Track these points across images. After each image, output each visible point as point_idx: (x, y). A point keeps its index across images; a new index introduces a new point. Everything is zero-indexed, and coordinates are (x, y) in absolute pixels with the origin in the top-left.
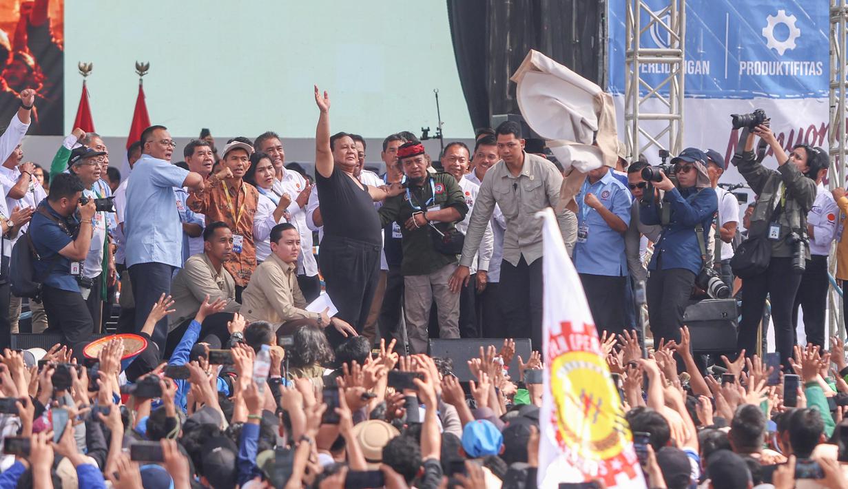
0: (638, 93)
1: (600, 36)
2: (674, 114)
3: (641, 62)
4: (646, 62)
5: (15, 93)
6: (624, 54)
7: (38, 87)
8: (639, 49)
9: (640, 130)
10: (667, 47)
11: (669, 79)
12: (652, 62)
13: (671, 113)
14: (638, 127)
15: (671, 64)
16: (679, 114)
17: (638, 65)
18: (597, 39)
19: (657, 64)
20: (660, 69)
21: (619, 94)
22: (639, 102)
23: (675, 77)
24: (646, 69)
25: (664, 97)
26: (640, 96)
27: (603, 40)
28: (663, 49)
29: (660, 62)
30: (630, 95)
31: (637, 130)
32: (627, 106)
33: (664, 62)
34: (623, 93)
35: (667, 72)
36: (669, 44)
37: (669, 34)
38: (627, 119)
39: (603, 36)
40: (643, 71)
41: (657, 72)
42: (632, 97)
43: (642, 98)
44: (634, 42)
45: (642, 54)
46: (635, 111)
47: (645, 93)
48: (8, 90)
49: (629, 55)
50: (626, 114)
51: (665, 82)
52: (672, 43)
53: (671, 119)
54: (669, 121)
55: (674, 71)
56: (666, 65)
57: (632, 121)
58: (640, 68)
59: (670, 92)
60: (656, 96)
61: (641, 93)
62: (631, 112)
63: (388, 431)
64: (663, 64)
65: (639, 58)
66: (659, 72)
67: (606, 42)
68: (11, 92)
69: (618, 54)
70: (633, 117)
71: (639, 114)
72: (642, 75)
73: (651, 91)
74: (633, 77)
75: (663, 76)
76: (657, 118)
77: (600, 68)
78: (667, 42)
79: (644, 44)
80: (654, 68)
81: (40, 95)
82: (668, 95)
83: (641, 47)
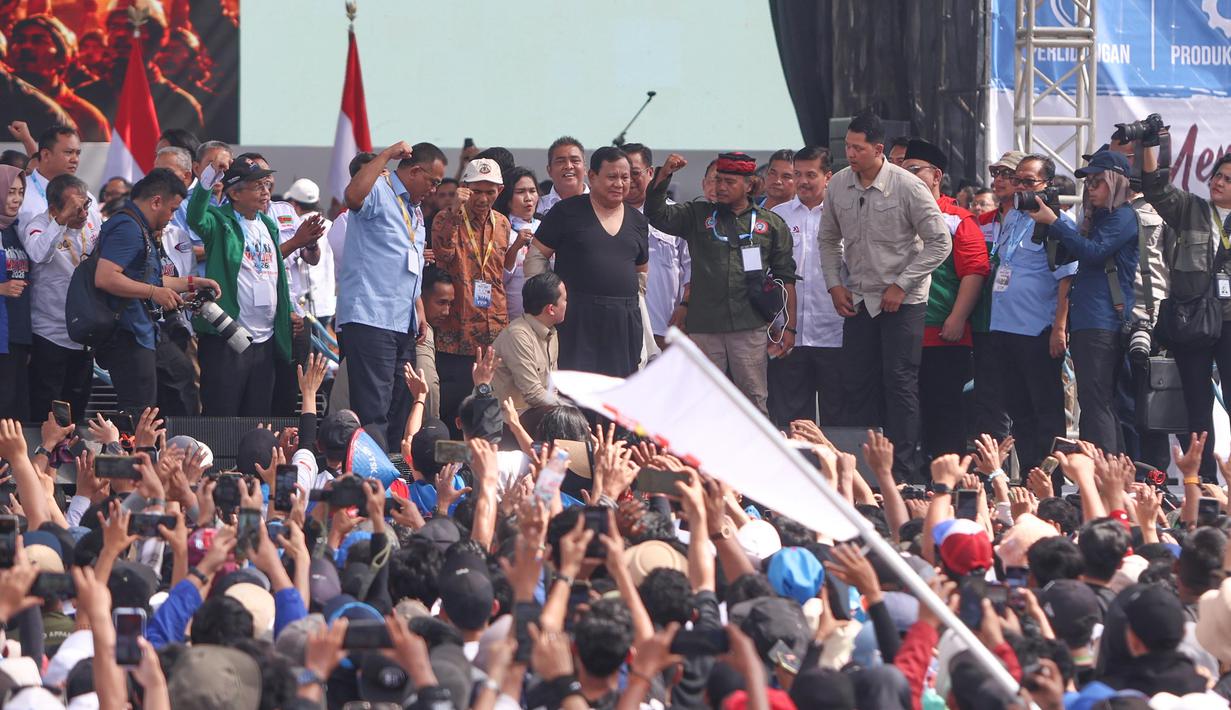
0: (1032, 88)
1: (981, 9)
2: (1083, 118)
3: (1037, 45)
4: (1045, 46)
6: (1014, 33)
7: (204, 76)
8: (1034, 28)
9: (1034, 140)
10: (1073, 24)
11: (1075, 69)
12: (1052, 46)
13: (1078, 115)
14: (1033, 135)
15: (1079, 48)
16: (1089, 117)
17: (1033, 50)
18: (977, 13)
19: (1059, 49)
20: (1063, 55)
21: (1006, 89)
22: (1033, 101)
23: (1084, 67)
24: (1044, 55)
25: (1068, 94)
26: (1036, 92)
27: (985, 16)
28: (1068, 28)
29: (1063, 46)
30: (1021, 93)
31: (1031, 140)
32: (1017, 107)
33: (1070, 46)
34: (1012, 88)
35: (1073, 60)
37: (1076, 7)
38: (1018, 123)
39: (985, 9)
40: (1040, 58)
41: (1060, 59)
42: (1024, 95)
43: (1037, 95)
44: (1028, 18)
45: (1038, 35)
46: (1028, 113)
47: (1042, 89)
49: (1020, 35)
50: (1015, 118)
51: (1071, 73)
52: (1081, 19)
53: (1079, 125)
54: (1075, 127)
55: (1082, 58)
56: (1072, 49)
57: (1023, 127)
58: (1036, 55)
59: (1078, 88)
60: (1057, 93)
61: (1037, 89)
62: (1022, 114)
64: (1067, 49)
65: (1034, 40)
66: (1063, 59)
67: (988, 17)
68: (166, 85)
69: (1003, 35)
70: (1025, 122)
71: (1033, 118)
72: (1038, 64)
73: (1049, 84)
74: (1026, 66)
75: (1068, 66)
76: (1058, 123)
77: (980, 53)
78: (1073, 18)
79: (1042, 22)
80: (1055, 55)
81: (206, 88)
82: (1074, 91)
83: (1037, 25)
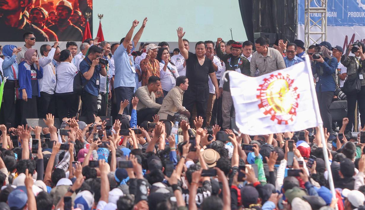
0: (309, 24)
1: (295, 3)
2: (323, 32)
3: (310, 12)
4: (313, 13)
5: (74, 26)
6: (304, 9)
7: (83, 23)
9: (310, 38)
10: (321, 7)
11: (321, 19)
12: (315, 12)
13: (322, 31)
14: (310, 37)
15: (322, 13)
16: (325, 32)
17: (309, 14)
18: (294, 4)
19: (317, 13)
20: (318, 15)
21: (302, 24)
22: (310, 28)
23: (324, 18)
24: (312, 15)
25: (319, 26)
26: (310, 25)
27: (296, 5)
28: (319, 8)
29: (318, 13)
30: (306, 25)
31: (309, 38)
32: (305, 29)
33: (320, 12)
34: (304, 24)
35: (320, 16)
36: (321, 6)
37: (321, 2)
38: (305, 34)
39: (296, 3)
40: (311, 16)
41: (317, 16)
42: (307, 26)
43: (311, 26)
44: (308, 5)
45: (311, 9)
47: (312, 24)
48: (72, 24)
49: (306, 10)
50: (305, 32)
51: (320, 20)
52: (322, 5)
53: (322, 34)
54: (321, 35)
55: (323, 16)
56: (320, 13)
57: (307, 35)
58: (310, 15)
59: (322, 24)
60: (316, 25)
61: (311, 24)
62: (307, 31)
63: (214, 152)
64: (319, 13)
65: (310, 11)
66: (318, 16)
67: (297, 5)
68: (73, 25)
69: (302, 9)
70: (308, 33)
71: (310, 32)
72: (311, 17)
73: (314, 23)
74: (308, 18)
75: (319, 18)
76: (317, 34)
77: (295, 15)
78: (320, 5)
79: (312, 6)
80: (316, 15)
81: (84, 26)
82: (321, 25)
83: (310, 7)
